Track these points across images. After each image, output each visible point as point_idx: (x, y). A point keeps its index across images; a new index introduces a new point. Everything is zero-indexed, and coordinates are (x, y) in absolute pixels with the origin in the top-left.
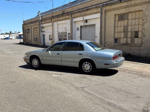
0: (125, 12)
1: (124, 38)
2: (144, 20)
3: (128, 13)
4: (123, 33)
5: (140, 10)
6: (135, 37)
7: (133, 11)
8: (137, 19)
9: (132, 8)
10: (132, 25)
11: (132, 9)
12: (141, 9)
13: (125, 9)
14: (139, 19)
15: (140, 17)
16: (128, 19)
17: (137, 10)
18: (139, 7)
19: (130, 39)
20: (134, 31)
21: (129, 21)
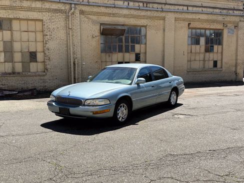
0: (5, 17)
1: (5, 62)
2: (47, 35)
3: (10, 20)
4: (3, 54)
5: (37, 18)
6: (31, 62)
7: (25, 18)
8: (32, 32)
9: (22, 12)
10: (21, 41)
11: (22, 14)
12: (40, 18)
13: (4, 11)
14: (35, 32)
15: (38, 29)
16: (11, 29)
17: (33, 18)
18: (35, 13)
19: (21, 64)
20: (28, 52)
21: (15, 33)
